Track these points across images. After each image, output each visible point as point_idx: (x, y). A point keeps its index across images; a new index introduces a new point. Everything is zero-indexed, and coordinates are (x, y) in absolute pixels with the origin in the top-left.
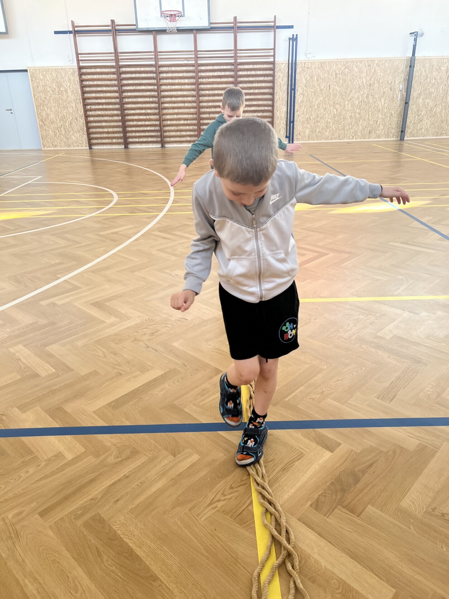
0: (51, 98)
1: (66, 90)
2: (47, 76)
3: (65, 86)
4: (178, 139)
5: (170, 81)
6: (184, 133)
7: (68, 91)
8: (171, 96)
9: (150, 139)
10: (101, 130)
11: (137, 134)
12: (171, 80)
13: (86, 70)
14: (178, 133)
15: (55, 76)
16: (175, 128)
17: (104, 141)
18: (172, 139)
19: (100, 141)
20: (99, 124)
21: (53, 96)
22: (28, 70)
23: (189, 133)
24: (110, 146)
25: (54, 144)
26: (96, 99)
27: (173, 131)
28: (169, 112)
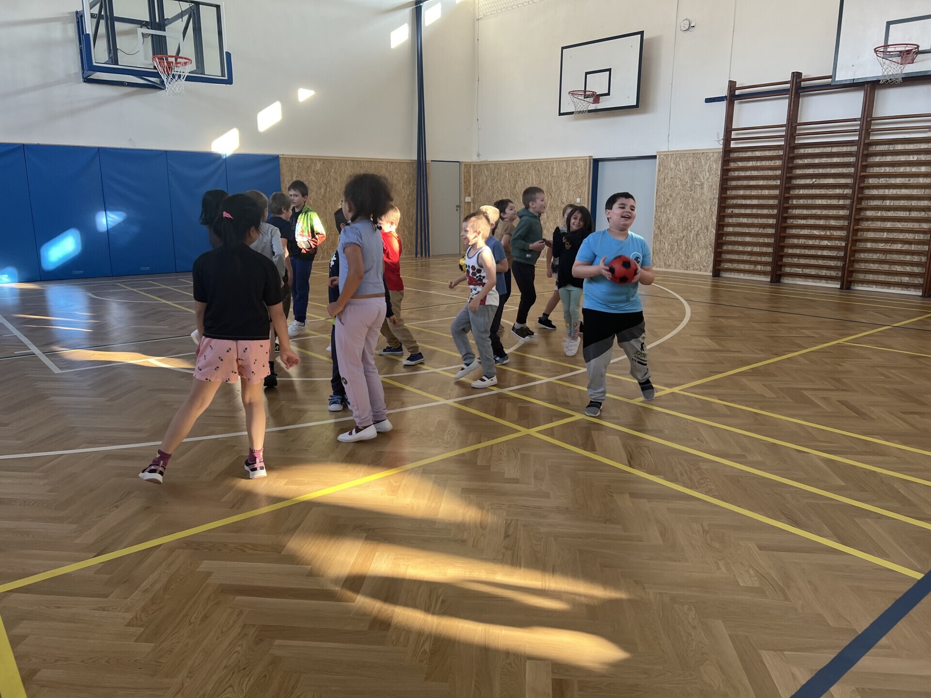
0: (679, 196)
1: (702, 185)
2: (681, 164)
3: (702, 178)
4: (882, 278)
5: (888, 170)
6: (899, 268)
7: (705, 186)
8: (884, 198)
9: (824, 272)
10: (741, 248)
11: (803, 261)
12: (891, 168)
13: (738, 154)
14: (886, 267)
15: (690, 163)
16: (881, 257)
17: (742, 266)
18: (870, 277)
19: (735, 266)
20: (740, 239)
21: (681, 193)
22: (658, 156)
23: (908, 269)
24: (750, 275)
25: (668, 263)
26: (743, 199)
27: (874, 262)
28: (874, 225)
